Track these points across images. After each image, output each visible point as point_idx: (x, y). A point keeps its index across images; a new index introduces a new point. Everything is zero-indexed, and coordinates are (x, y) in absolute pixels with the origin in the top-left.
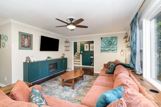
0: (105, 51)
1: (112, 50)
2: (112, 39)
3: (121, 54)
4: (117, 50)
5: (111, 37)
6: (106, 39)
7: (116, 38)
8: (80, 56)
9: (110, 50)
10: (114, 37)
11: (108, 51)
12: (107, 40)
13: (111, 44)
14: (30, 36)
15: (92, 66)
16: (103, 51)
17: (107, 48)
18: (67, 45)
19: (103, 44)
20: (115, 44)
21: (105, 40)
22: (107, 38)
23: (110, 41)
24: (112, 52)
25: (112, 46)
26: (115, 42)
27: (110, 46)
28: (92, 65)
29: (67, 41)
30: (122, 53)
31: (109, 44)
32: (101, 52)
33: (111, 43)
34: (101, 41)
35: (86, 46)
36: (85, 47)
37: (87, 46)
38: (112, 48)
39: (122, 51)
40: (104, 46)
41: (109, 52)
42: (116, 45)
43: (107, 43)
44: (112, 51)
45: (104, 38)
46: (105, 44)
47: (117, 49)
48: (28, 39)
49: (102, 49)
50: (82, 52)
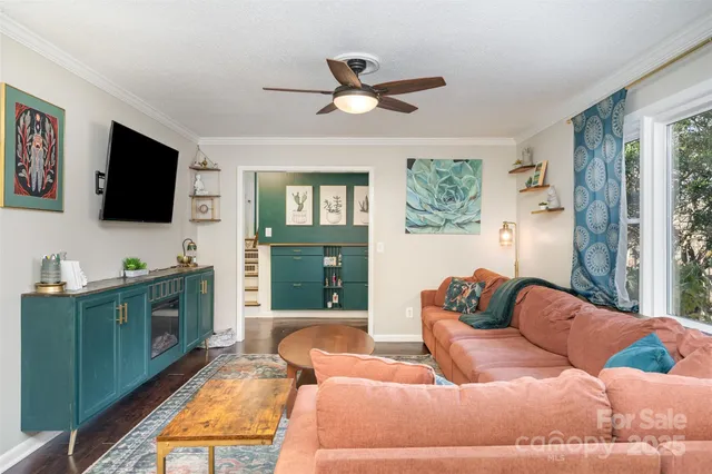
0: (426, 226)
1: (459, 221)
2: (458, 171)
3: (501, 240)
4: (479, 222)
5: (455, 161)
6: (433, 167)
7: (476, 165)
8: (256, 256)
9: (447, 221)
10: (467, 161)
11: (439, 227)
12: (438, 172)
13: (453, 192)
14: (53, 122)
15: (332, 308)
16: (418, 226)
17: (435, 212)
18: (199, 185)
19: (415, 191)
20: (472, 194)
21: (429, 175)
22: (438, 162)
23: (450, 180)
24: (461, 230)
25: (458, 204)
26: (471, 182)
27: (451, 204)
28: (330, 305)
29: (205, 163)
30: (506, 236)
31: (444, 196)
32: (407, 232)
33: (456, 190)
34: (410, 176)
35: (297, 198)
36: (291, 205)
37: (305, 198)
38: (458, 211)
39: (505, 226)
40: (424, 200)
41: (446, 231)
42: (474, 197)
43: (436, 189)
44: (459, 225)
45: (421, 160)
46: (425, 193)
47: (482, 218)
48: (43, 136)
49: (414, 217)
50: (268, 232)
